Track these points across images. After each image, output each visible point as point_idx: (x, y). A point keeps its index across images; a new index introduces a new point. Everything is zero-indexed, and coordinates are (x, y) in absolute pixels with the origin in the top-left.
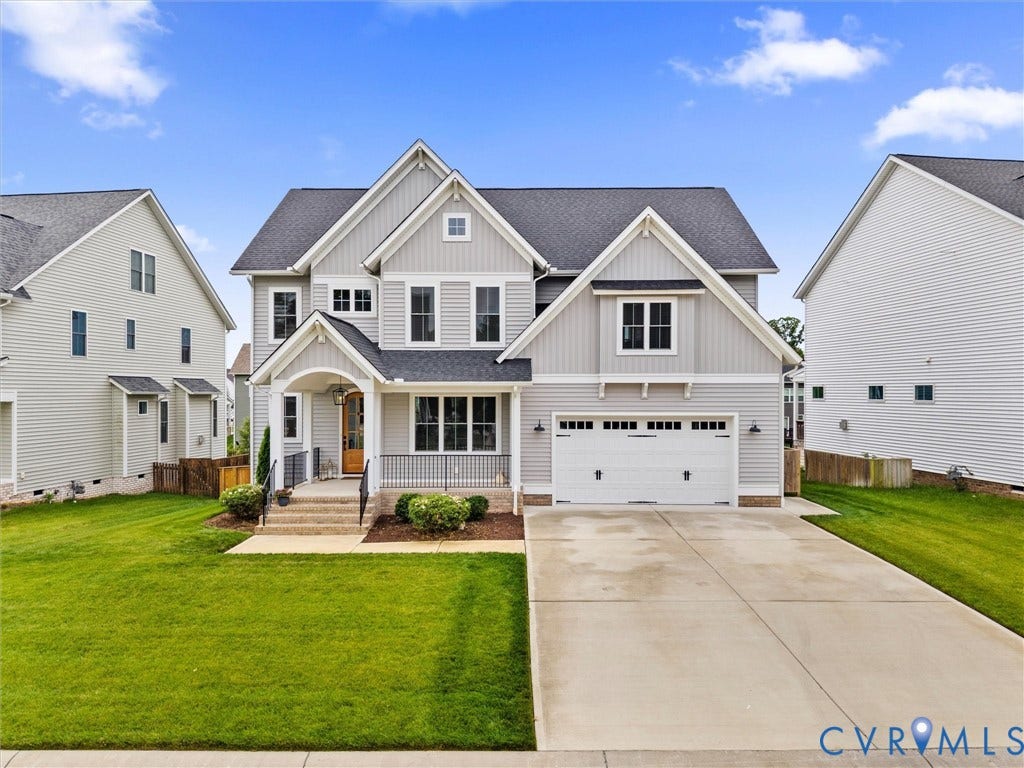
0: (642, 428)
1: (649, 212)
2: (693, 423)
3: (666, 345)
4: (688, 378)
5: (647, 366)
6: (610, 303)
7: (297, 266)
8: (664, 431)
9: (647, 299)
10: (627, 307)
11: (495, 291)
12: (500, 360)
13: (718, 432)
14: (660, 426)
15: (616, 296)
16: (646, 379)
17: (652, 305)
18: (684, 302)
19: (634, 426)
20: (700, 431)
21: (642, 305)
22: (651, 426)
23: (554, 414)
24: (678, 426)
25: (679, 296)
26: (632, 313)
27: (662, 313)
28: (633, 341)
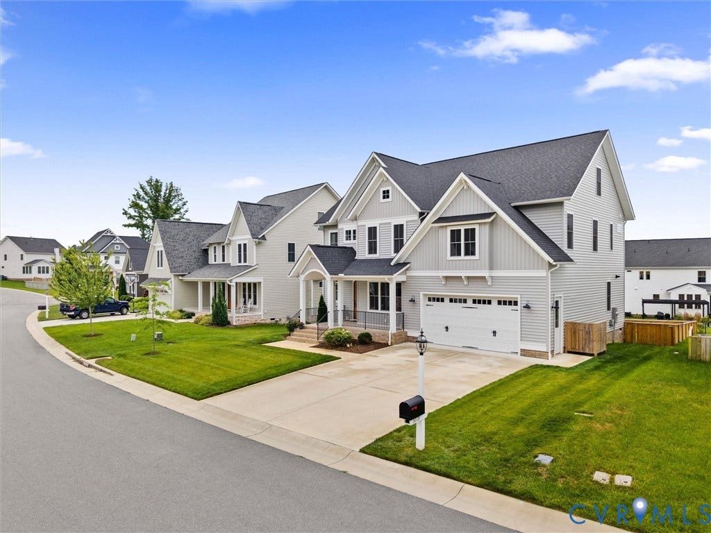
0: (470, 303)
1: (462, 176)
2: (499, 301)
3: (473, 254)
4: (485, 273)
5: (464, 266)
6: (444, 230)
7: (330, 221)
8: (482, 305)
9: (462, 227)
10: (452, 232)
11: (402, 226)
12: (392, 264)
13: (513, 307)
14: (479, 302)
15: (447, 226)
16: (463, 274)
17: (465, 230)
18: (483, 227)
19: (465, 301)
20: (502, 306)
21: (460, 230)
22: (474, 302)
23: (421, 293)
24: (490, 302)
25: (479, 223)
26: (455, 235)
27: (470, 234)
28: (455, 251)
